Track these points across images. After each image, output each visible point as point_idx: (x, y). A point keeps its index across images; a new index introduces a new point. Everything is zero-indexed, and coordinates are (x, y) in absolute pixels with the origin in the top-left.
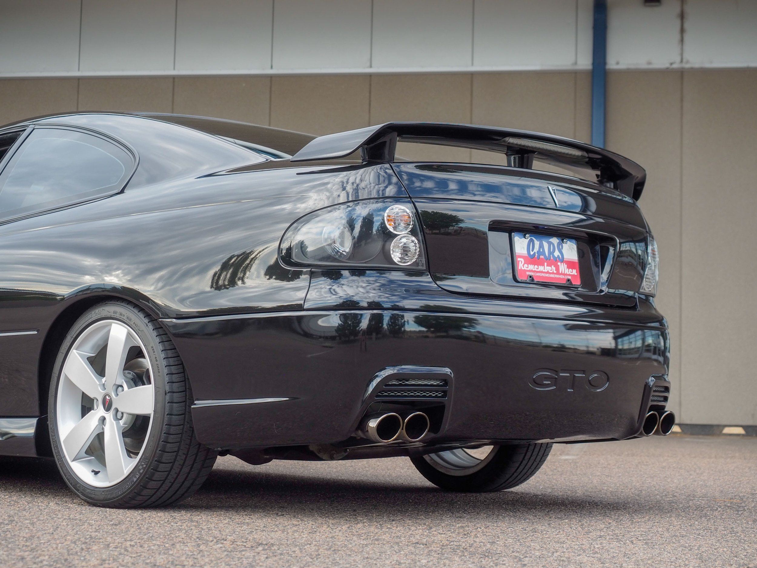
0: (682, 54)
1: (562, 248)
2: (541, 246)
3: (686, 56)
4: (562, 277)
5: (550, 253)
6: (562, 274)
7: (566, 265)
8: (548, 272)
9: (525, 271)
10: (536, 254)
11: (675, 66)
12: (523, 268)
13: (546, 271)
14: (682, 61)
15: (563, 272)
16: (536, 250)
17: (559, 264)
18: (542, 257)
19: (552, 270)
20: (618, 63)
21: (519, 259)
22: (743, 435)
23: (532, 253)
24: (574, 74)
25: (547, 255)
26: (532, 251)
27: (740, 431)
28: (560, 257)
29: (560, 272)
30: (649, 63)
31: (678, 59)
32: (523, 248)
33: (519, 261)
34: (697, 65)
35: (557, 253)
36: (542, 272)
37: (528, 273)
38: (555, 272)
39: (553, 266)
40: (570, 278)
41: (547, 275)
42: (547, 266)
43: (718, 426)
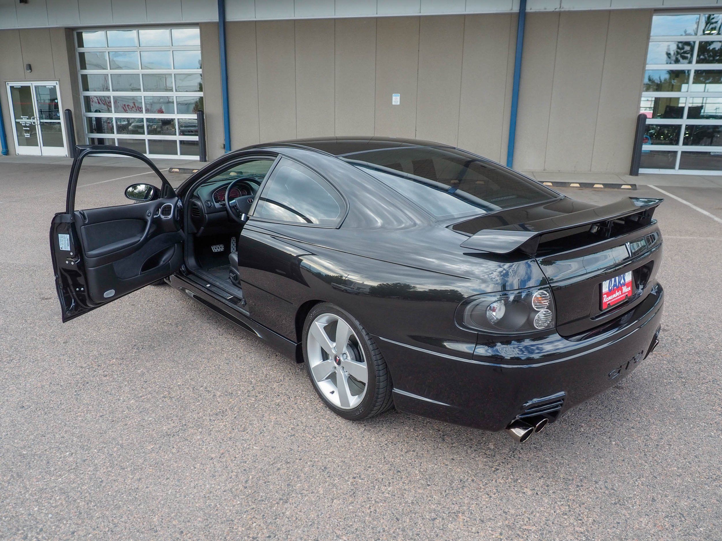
0: (561, 4)
1: (625, 276)
2: (615, 281)
3: (562, 5)
5: (619, 282)
7: (626, 286)
8: (618, 296)
11: (557, 10)
12: (605, 301)
14: (560, 8)
15: (624, 292)
16: (612, 285)
17: (623, 287)
18: (615, 288)
20: (531, 9)
22: (579, 187)
23: (610, 288)
24: (510, 15)
25: (618, 285)
27: (578, 185)
30: (545, 9)
31: (559, 7)
32: (607, 287)
34: (567, 10)
35: (622, 281)
36: (615, 298)
37: (608, 303)
38: (621, 294)
39: (620, 291)
40: (627, 293)
42: (617, 292)
43: (568, 183)
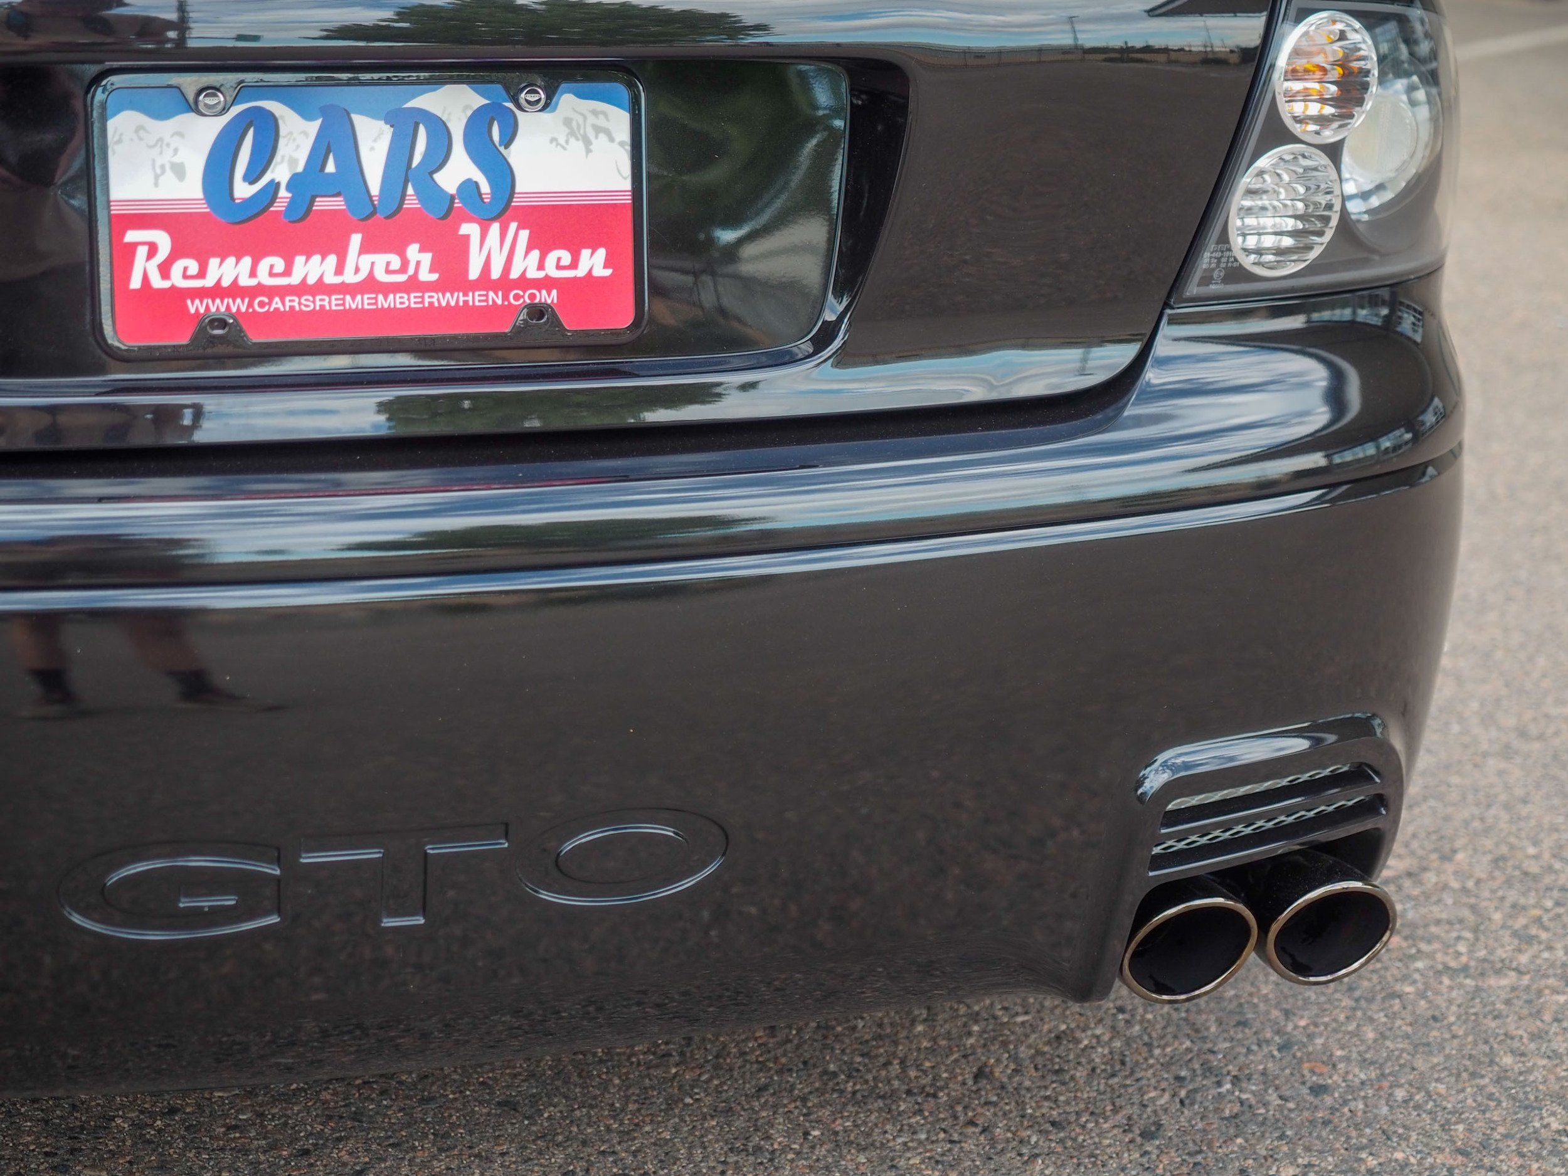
1: (509, 138)
2: (335, 142)
4: (476, 299)
5: (405, 177)
6: (485, 282)
7: (524, 235)
8: (370, 285)
9: (178, 295)
10: (283, 193)
12: (157, 282)
13: (349, 277)
15: (496, 273)
16: (280, 172)
17: (470, 229)
18: (322, 204)
19: (404, 268)
21: (131, 236)
23: (243, 190)
25: (375, 188)
26: (251, 177)
28: (485, 188)
29: (474, 273)
32: (179, 171)
33: (134, 246)
35: (458, 174)
36: (321, 288)
37: (194, 306)
38: (426, 276)
39: (413, 251)
40: (547, 297)
41: (363, 302)
42: (364, 249)
